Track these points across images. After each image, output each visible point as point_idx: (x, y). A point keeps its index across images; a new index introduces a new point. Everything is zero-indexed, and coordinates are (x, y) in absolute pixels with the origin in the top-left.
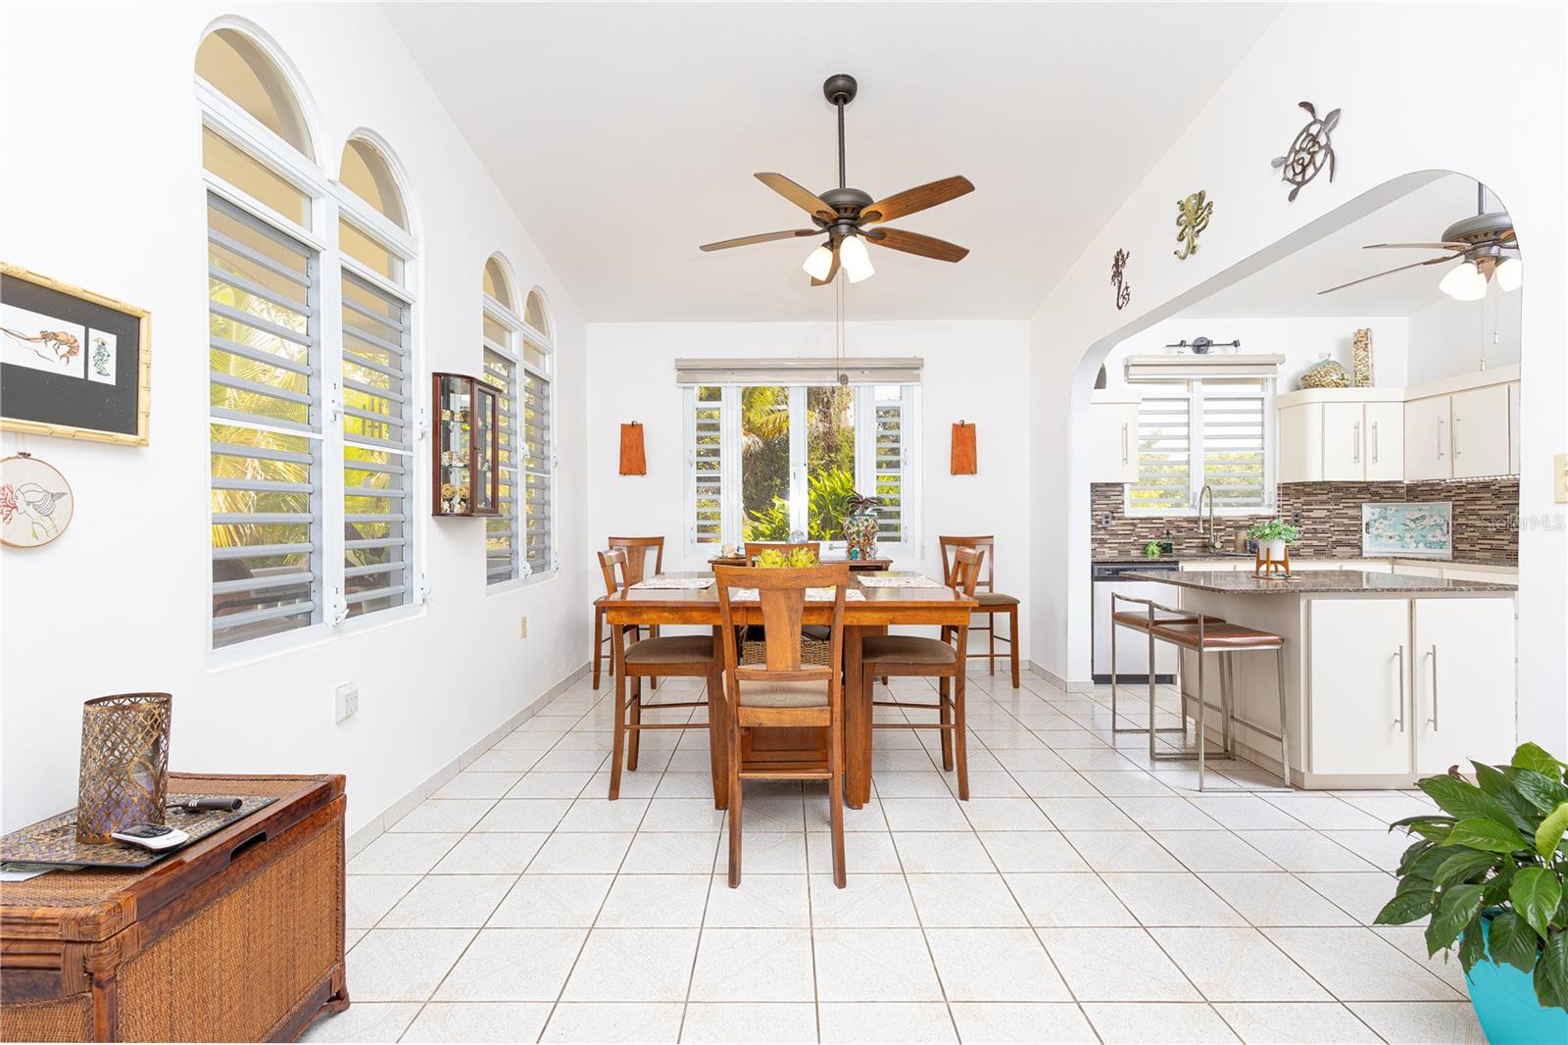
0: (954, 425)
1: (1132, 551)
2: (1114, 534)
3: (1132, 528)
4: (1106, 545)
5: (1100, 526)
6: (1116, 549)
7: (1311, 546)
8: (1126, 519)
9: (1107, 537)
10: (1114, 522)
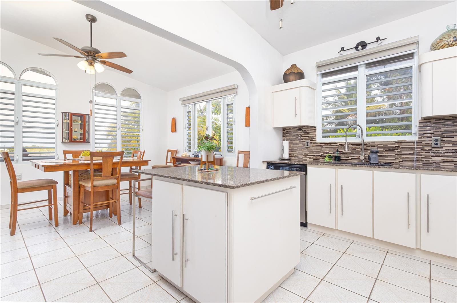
0: (246, 107)
1: (320, 160)
2: (311, 151)
3: (321, 148)
4: (307, 156)
5: (304, 147)
6: (312, 158)
7: (452, 161)
8: (318, 144)
9: (308, 152)
10: (311, 145)
